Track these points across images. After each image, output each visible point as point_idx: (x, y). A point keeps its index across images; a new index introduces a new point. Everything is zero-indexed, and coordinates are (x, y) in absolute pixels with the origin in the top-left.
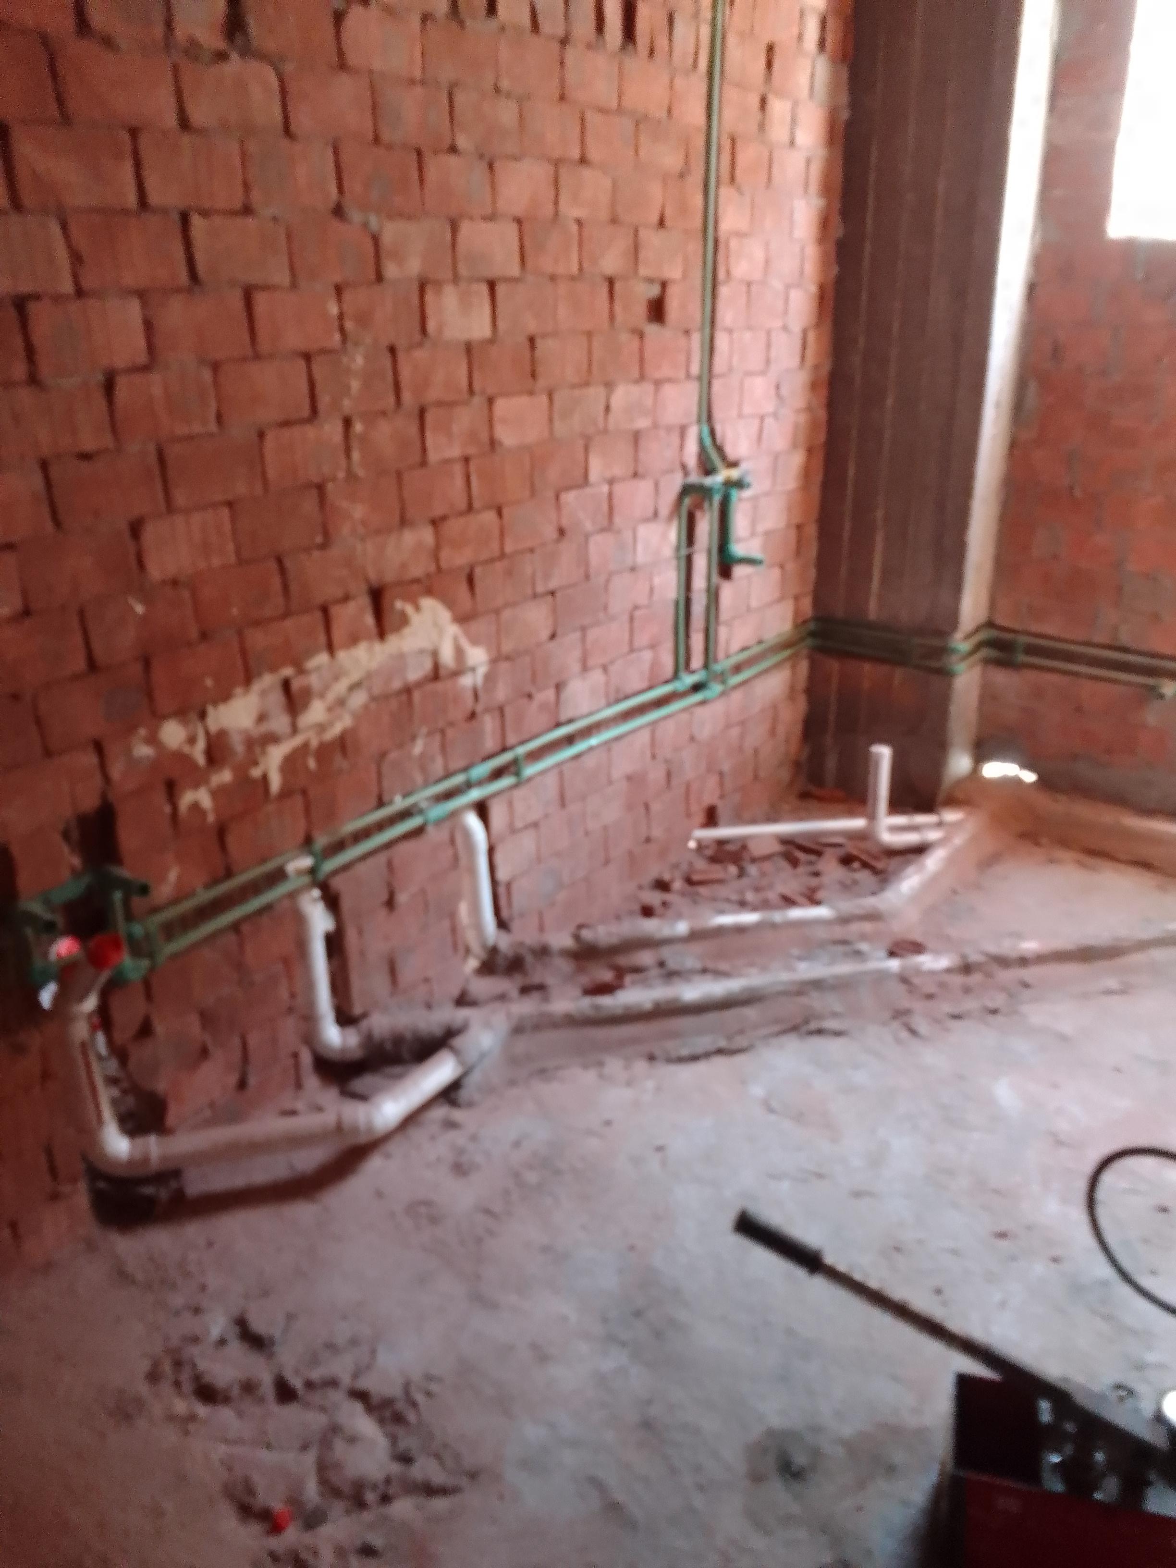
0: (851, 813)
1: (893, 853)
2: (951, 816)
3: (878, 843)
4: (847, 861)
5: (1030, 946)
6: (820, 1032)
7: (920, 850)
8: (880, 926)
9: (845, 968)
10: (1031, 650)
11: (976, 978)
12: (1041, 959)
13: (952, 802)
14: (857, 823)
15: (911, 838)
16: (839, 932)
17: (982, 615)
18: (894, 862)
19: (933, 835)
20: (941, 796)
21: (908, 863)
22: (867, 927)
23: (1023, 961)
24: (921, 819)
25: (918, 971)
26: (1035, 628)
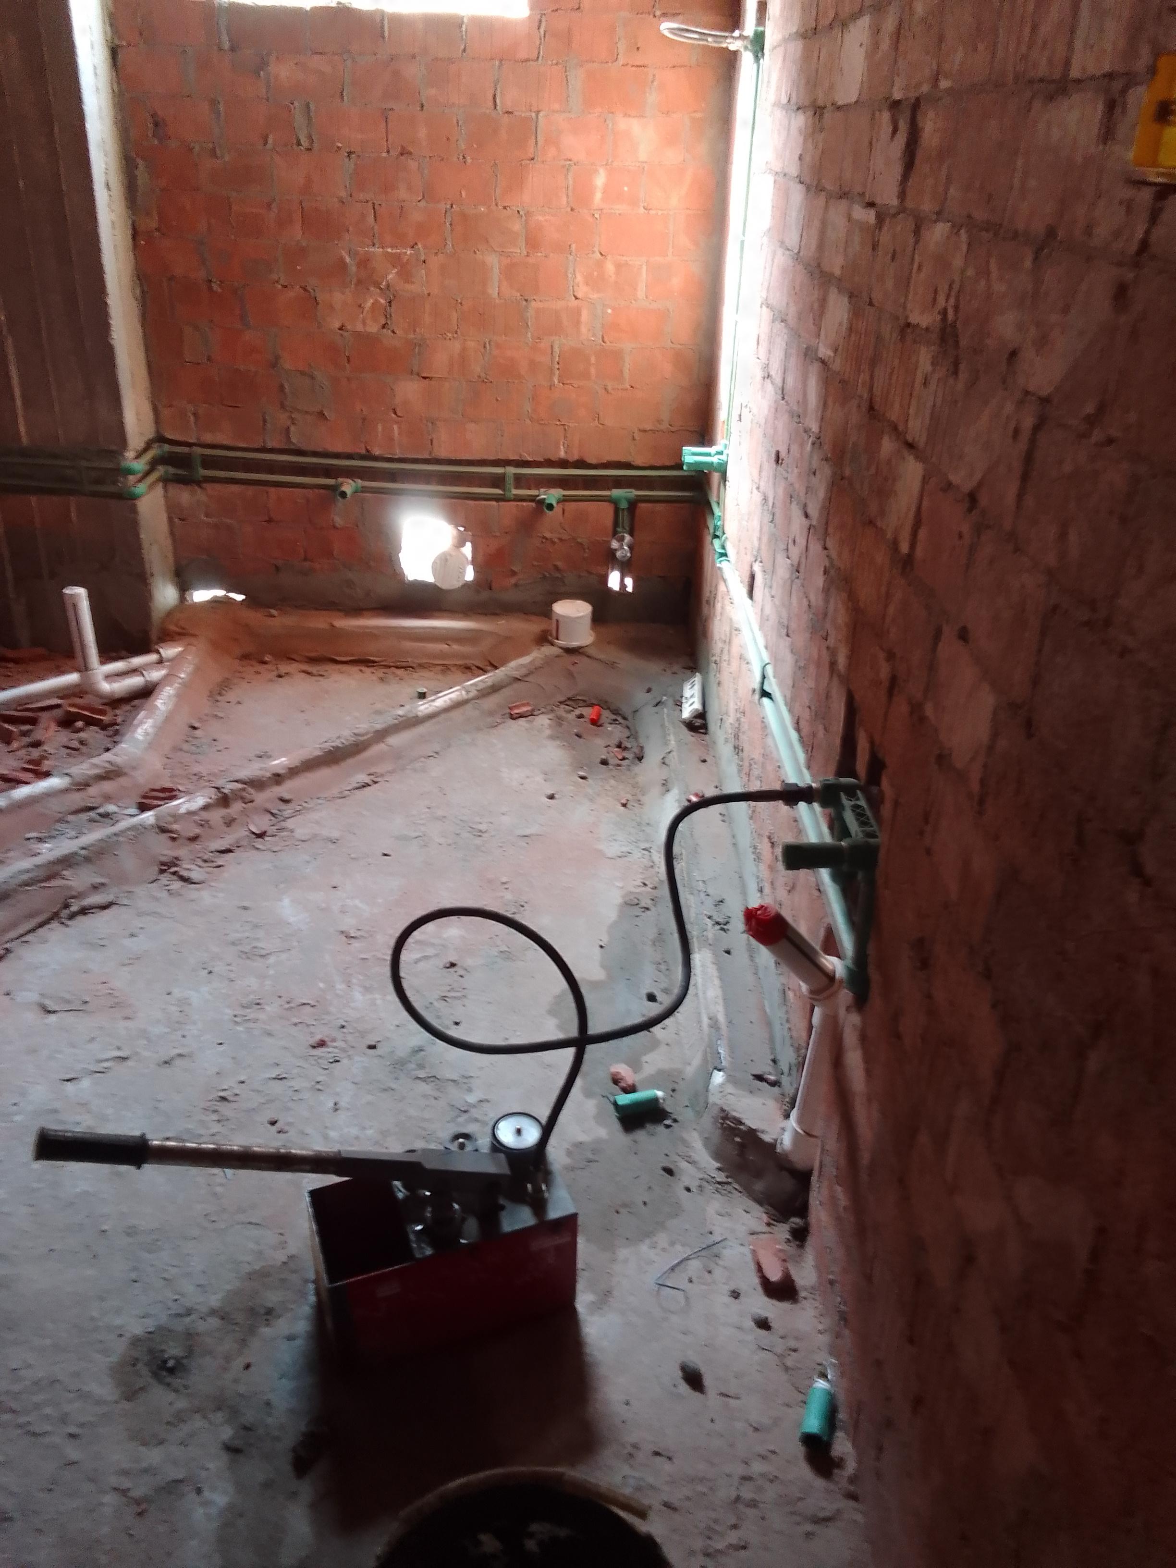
0: (60, 671)
1: (116, 702)
2: (170, 651)
3: (99, 695)
4: (67, 722)
5: (280, 763)
6: (84, 911)
7: (146, 692)
8: (122, 781)
9: (94, 835)
10: (209, 463)
11: (237, 807)
12: (293, 772)
13: (167, 637)
14: (72, 678)
15: (135, 682)
16: (78, 799)
17: (149, 432)
18: (120, 713)
19: (156, 675)
20: (154, 635)
21: (137, 709)
22: (107, 786)
23: (278, 778)
24: (137, 661)
25: (176, 817)
26: (208, 438)
